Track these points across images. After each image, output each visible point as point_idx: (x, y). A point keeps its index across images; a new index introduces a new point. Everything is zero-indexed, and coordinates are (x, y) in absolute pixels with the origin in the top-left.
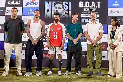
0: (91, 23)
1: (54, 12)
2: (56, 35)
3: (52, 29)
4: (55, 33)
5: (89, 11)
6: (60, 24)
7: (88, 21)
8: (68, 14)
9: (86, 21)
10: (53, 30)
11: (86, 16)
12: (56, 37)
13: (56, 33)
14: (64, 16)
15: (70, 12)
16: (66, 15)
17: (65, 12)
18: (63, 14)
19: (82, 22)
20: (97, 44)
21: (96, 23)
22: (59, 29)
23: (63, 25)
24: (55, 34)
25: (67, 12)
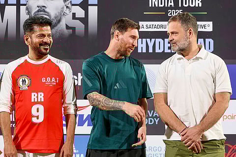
0: (179, 59)
1: (29, 13)
2: (41, 108)
3: (24, 81)
4: (34, 97)
5: (171, 8)
6: (54, 60)
7: (170, 48)
8: (85, 20)
9: (161, 51)
10: (25, 87)
11: (162, 26)
12: (38, 114)
13: (41, 96)
14: (68, 27)
15: (93, 11)
16: (79, 25)
17: (74, 14)
18: (67, 20)
19: (144, 51)
20: (203, 142)
21: (197, 59)
22: (51, 81)
23: (65, 67)
24: (38, 103)
25: (80, 12)
